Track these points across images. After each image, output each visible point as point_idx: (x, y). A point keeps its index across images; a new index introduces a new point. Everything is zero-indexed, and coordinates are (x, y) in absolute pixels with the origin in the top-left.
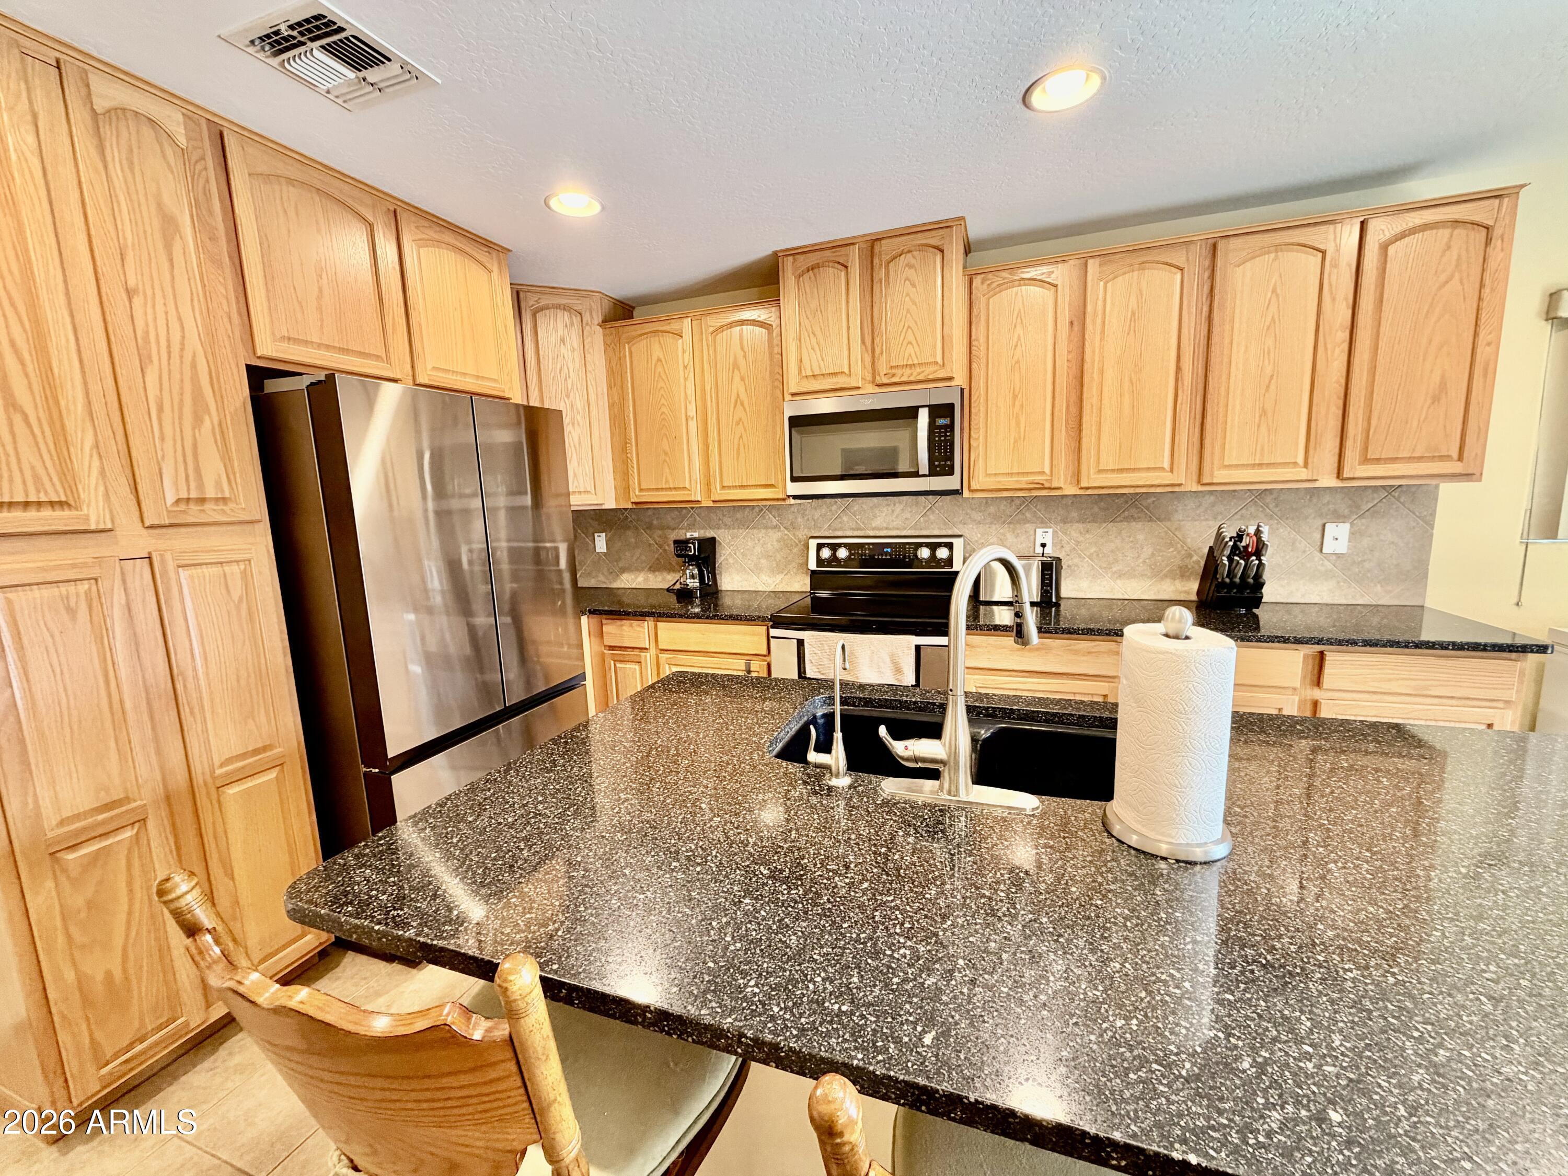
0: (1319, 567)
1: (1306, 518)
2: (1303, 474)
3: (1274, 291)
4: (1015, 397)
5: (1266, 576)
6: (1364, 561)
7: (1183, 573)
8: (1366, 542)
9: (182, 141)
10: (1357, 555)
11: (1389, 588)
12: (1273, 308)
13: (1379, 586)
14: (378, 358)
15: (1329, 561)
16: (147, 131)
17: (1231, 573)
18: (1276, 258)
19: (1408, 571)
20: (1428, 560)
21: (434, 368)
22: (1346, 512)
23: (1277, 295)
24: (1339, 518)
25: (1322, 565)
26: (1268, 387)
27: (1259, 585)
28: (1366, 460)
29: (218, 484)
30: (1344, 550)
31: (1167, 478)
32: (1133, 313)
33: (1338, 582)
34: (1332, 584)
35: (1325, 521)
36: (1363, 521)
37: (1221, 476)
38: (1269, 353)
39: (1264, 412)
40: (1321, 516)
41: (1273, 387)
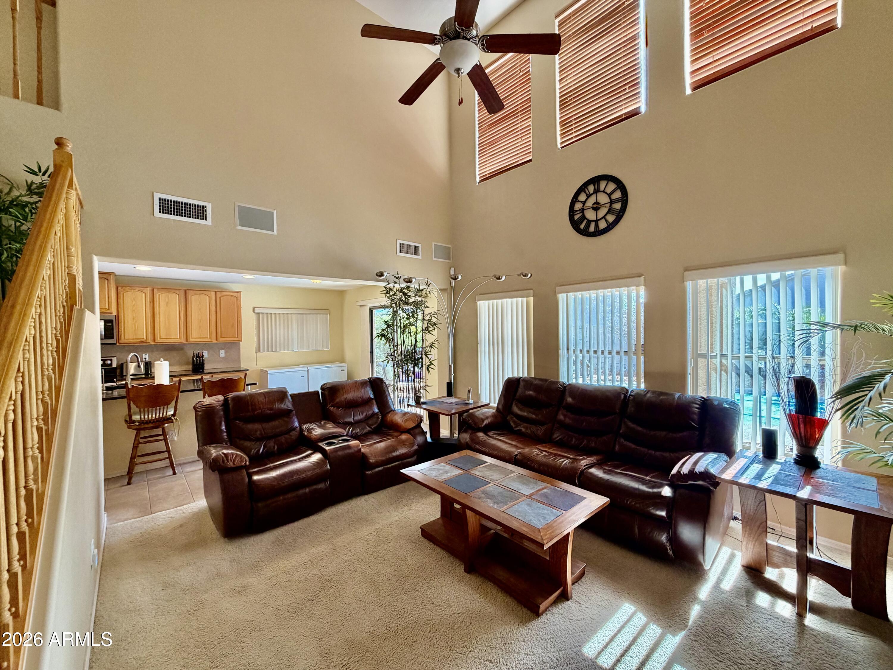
1: (213, 349)
2: (209, 340)
4: (133, 319)
5: (205, 362)
6: (228, 358)
7: (187, 364)
8: (228, 354)
12: (200, 305)
13: (232, 363)
15: (222, 358)
17: (197, 362)
18: (199, 295)
20: (240, 357)
22: (224, 348)
24: (222, 349)
25: (220, 359)
26: (200, 322)
27: (203, 364)
28: (221, 337)
30: (224, 356)
31: (179, 341)
33: (224, 363)
34: (222, 364)
35: (218, 350)
36: (226, 350)
37: (192, 340)
40: (216, 349)
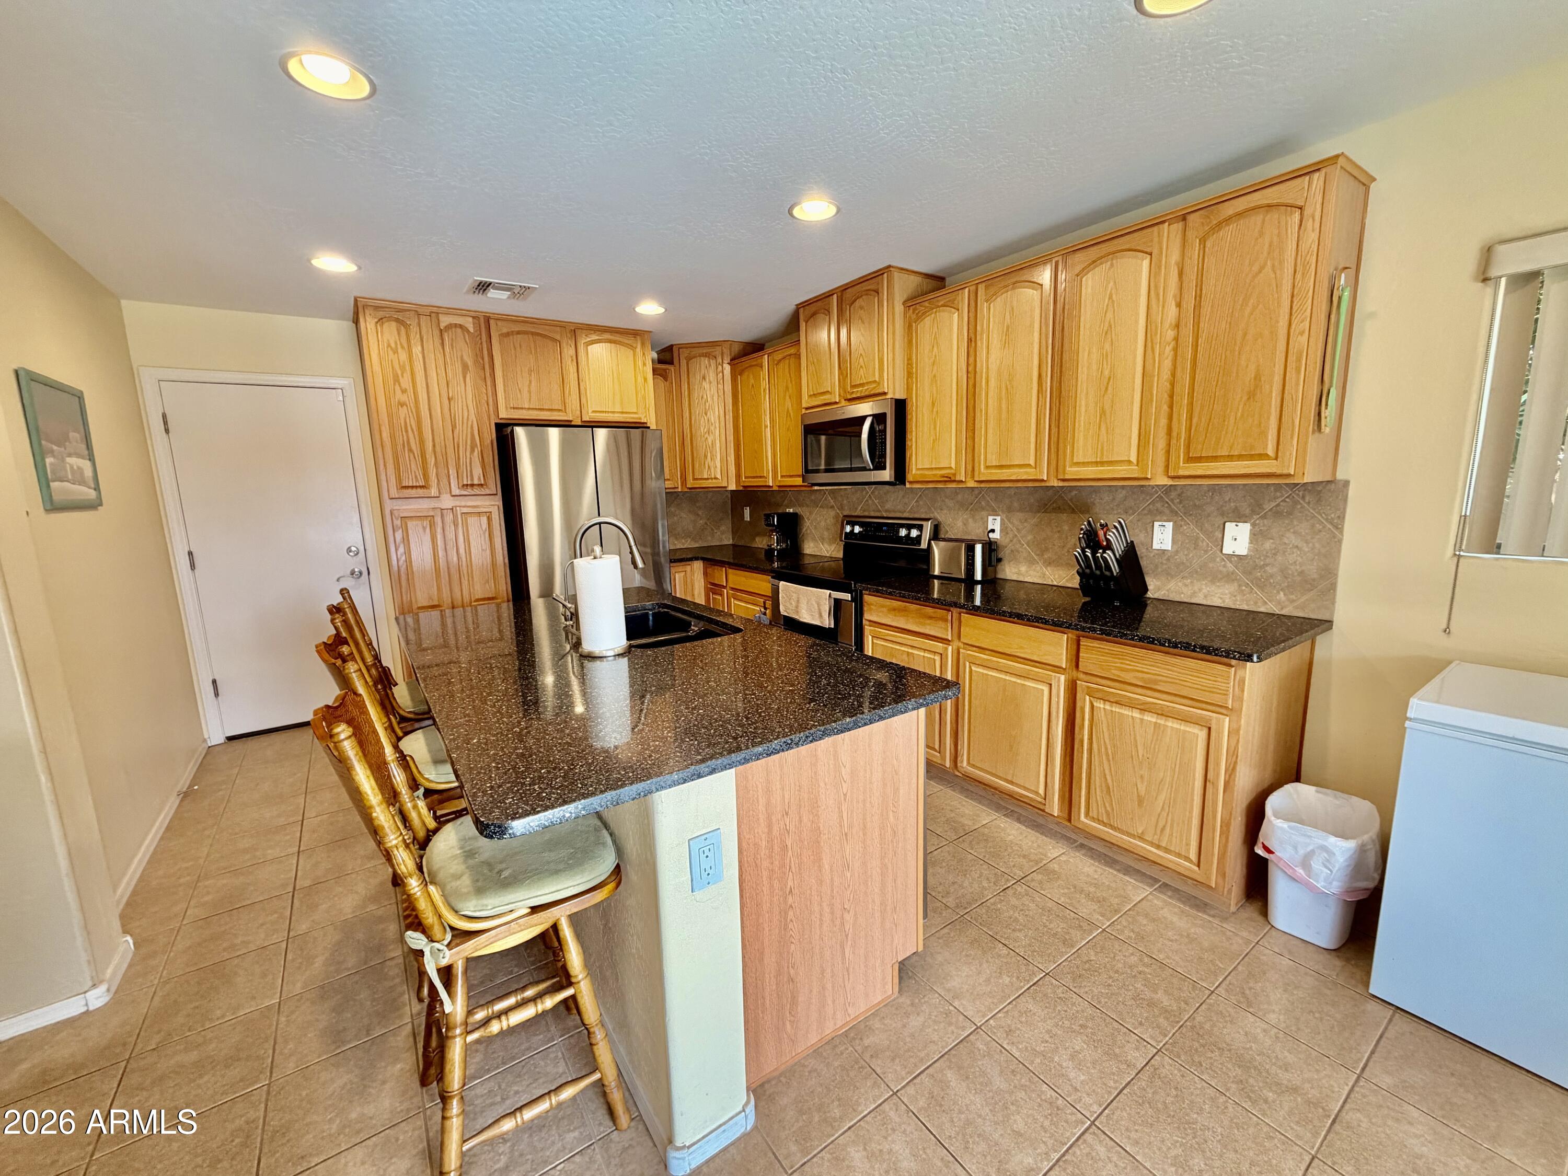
0: (1221, 568)
1: (1209, 515)
2: (1135, 471)
3: (1110, 297)
4: (933, 406)
6: (1267, 565)
8: (1268, 545)
9: (472, 330)
10: (1259, 558)
11: (1293, 597)
12: (1110, 315)
13: (1282, 593)
14: (559, 410)
15: (1231, 562)
16: (459, 330)
18: (1112, 265)
19: (1314, 580)
20: (1337, 569)
21: (593, 412)
22: (1248, 511)
23: (1113, 301)
24: (1239, 518)
25: (1225, 566)
26: (1107, 389)
27: (1115, 577)
28: (1189, 459)
29: (479, 479)
30: (1244, 552)
31: (1034, 475)
32: (1008, 328)
33: (1240, 586)
34: (1233, 587)
35: (1226, 519)
36: (1265, 521)
38: (1107, 356)
39: (1103, 413)
40: (1222, 514)
41: (1110, 388)
